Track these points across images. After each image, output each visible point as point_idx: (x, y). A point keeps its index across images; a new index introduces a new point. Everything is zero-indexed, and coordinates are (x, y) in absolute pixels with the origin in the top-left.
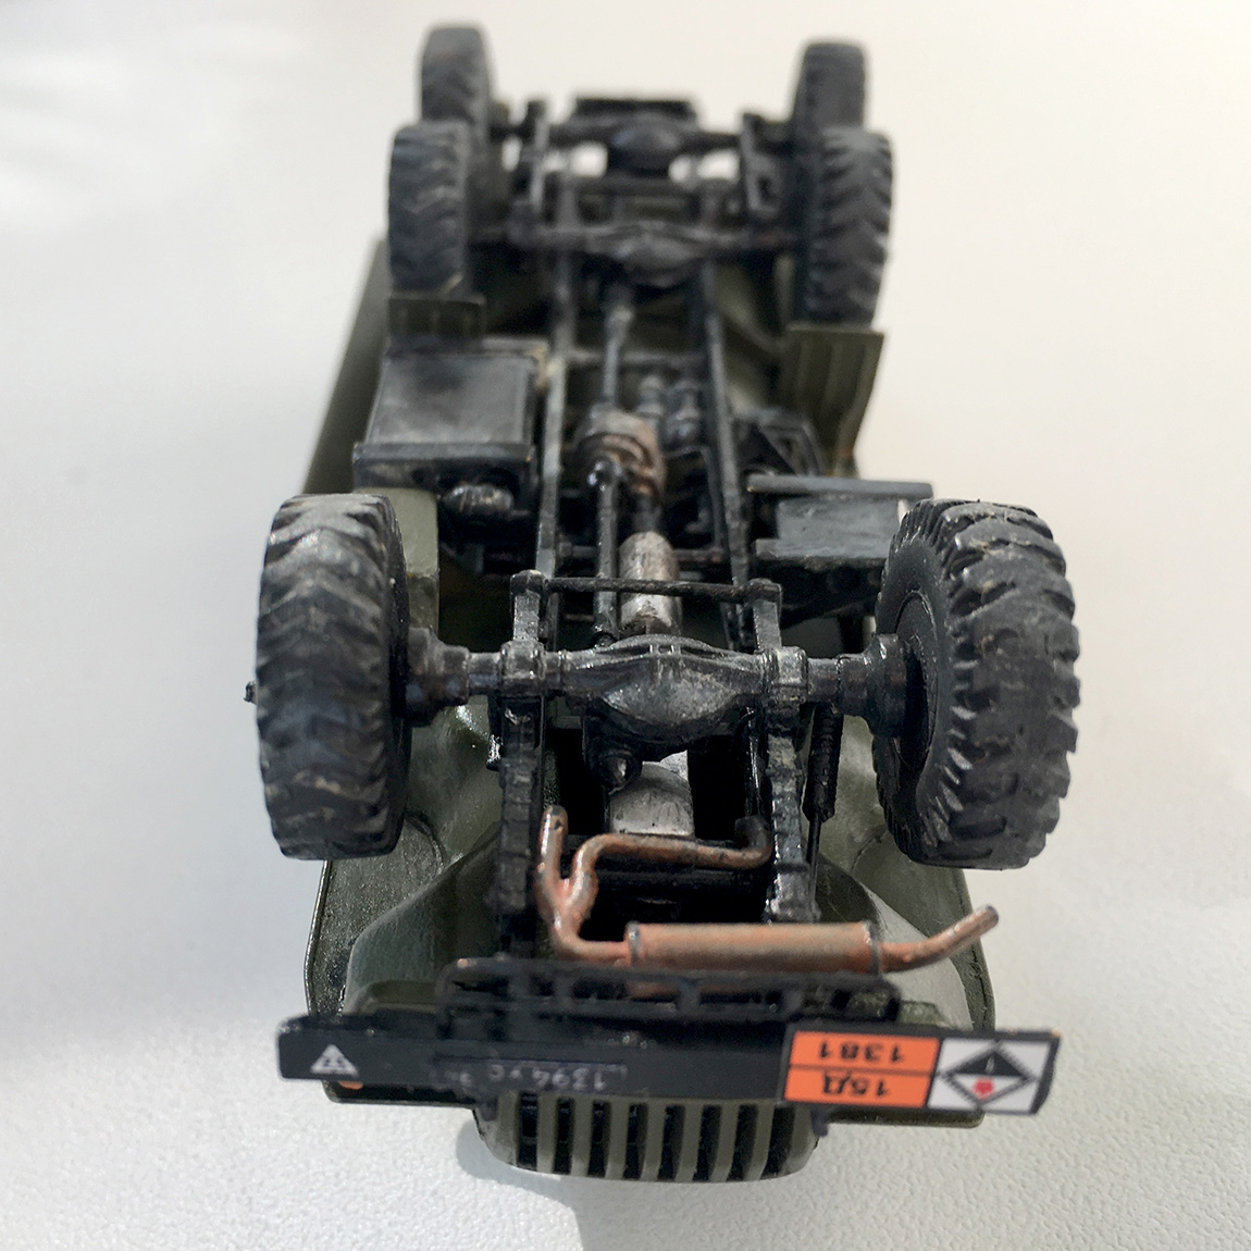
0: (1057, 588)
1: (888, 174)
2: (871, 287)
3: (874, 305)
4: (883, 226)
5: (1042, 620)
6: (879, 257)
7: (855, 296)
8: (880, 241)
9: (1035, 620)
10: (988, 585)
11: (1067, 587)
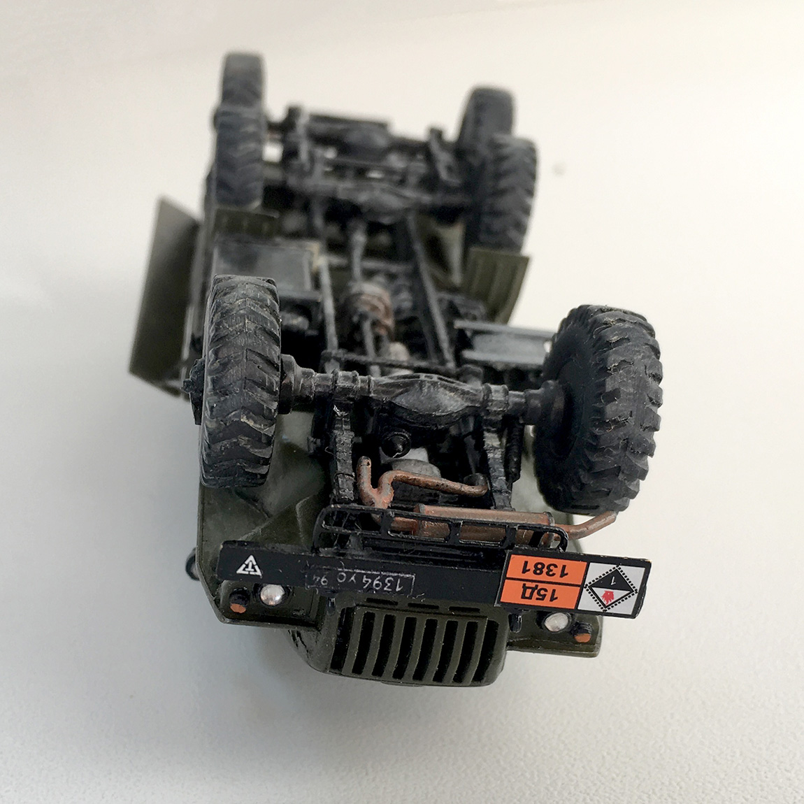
0: (651, 343)
1: (534, 161)
2: (521, 228)
3: (522, 240)
4: (530, 192)
5: (643, 357)
6: (527, 211)
7: (512, 234)
8: (528, 200)
9: (640, 357)
10: (614, 339)
11: (656, 342)
